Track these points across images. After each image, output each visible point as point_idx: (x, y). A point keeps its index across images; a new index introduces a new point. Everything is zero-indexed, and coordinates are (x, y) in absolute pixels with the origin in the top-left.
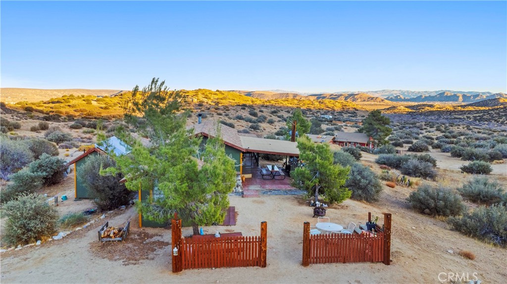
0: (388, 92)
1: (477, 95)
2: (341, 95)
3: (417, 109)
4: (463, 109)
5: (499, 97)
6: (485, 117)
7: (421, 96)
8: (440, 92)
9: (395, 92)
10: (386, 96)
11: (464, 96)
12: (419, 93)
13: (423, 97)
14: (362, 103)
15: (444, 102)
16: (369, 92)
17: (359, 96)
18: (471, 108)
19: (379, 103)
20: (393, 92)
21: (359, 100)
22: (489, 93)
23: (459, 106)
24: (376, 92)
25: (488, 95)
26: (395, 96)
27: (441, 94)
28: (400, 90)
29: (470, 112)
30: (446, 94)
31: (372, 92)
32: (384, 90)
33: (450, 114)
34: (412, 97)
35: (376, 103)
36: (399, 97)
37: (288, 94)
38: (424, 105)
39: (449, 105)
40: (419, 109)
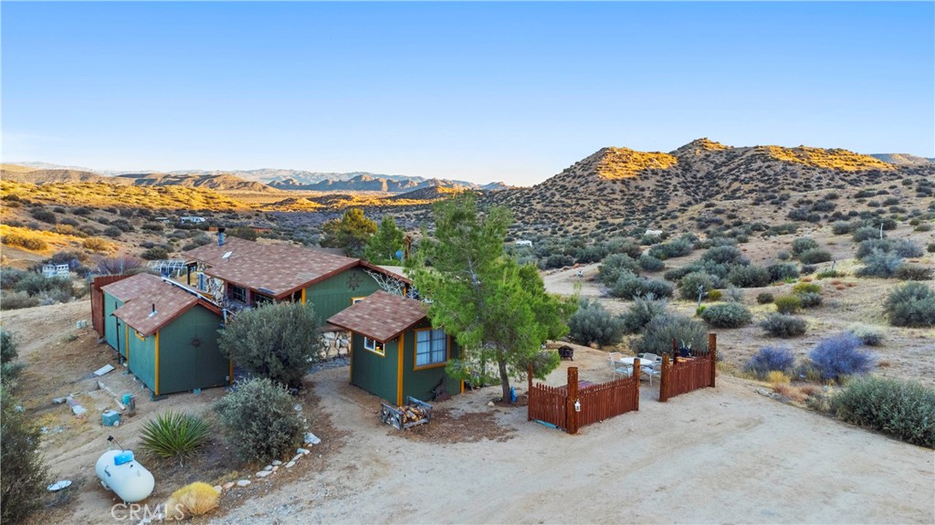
0: (271, 172)
1: (406, 182)
2: (187, 177)
3: (326, 204)
4: (395, 204)
5: (433, 185)
6: (429, 215)
7: (327, 181)
8: (354, 175)
9: (285, 174)
10: (268, 179)
11: (389, 182)
12: (322, 175)
13: (331, 183)
14: (229, 192)
15: (362, 192)
16: (238, 172)
17: (220, 180)
18: (403, 202)
19: (258, 193)
20: (280, 174)
21: (222, 187)
22: (419, 178)
23: (387, 198)
24: (250, 172)
25: (420, 181)
26: (284, 179)
27: (356, 178)
28: (291, 171)
29: (407, 208)
30: (363, 179)
31: (242, 171)
32: (264, 170)
33: (381, 211)
34: (313, 182)
35: (253, 192)
36: (291, 183)
37: (67, 171)
38: (337, 196)
39: (371, 197)
40: (331, 203)
